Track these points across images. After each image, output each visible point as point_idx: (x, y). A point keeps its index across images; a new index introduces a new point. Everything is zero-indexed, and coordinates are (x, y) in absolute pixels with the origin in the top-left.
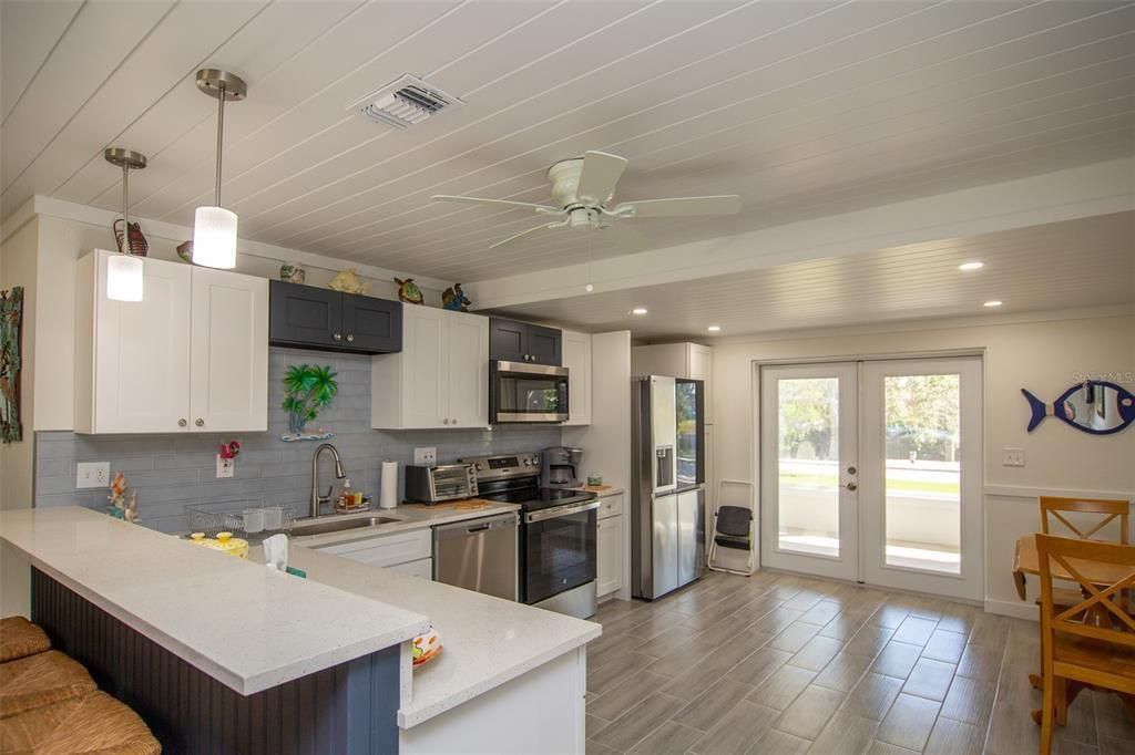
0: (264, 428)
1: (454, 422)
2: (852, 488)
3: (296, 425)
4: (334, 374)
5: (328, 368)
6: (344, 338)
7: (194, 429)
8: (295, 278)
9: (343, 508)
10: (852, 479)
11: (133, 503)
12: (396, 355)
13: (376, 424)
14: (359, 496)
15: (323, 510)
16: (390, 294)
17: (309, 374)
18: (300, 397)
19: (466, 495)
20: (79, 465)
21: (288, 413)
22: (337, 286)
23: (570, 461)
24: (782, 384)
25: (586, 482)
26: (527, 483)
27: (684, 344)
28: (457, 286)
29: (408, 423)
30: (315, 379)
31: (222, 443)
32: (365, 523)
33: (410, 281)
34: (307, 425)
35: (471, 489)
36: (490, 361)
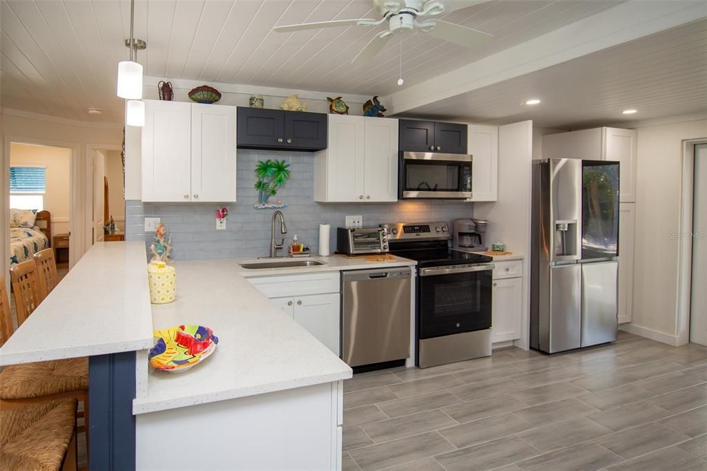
0: (234, 200)
1: (368, 198)
3: (264, 199)
4: (288, 166)
5: (283, 162)
7: (194, 200)
8: (257, 105)
9: (291, 253)
11: (170, 242)
12: (323, 152)
13: (318, 198)
14: (302, 246)
15: (278, 254)
16: (322, 108)
17: (271, 166)
18: (265, 181)
19: (379, 251)
20: (146, 219)
21: (259, 191)
22: (286, 108)
23: (476, 230)
25: (490, 248)
26: (427, 247)
28: (376, 98)
30: (274, 169)
31: (218, 208)
32: (302, 264)
33: (339, 98)
34: (271, 198)
35: (384, 246)
36: (399, 152)
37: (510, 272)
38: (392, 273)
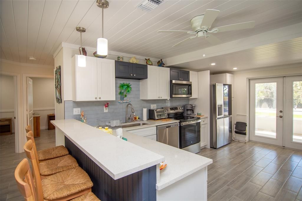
0: (115, 99)
1: (161, 97)
2: (281, 117)
3: (122, 99)
4: (131, 85)
5: (129, 84)
6: (133, 75)
7: (99, 100)
8: (121, 60)
9: (134, 120)
10: (281, 114)
11: (86, 118)
12: (146, 80)
13: (141, 98)
14: (137, 117)
15: (129, 121)
16: (144, 63)
17: (125, 85)
18: (123, 91)
19: (164, 117)
20: (74, 109)
21: (120, 95)
22: (131, 61)
23: (192, 108)
24: (257, 85)
25: (197, 114)
26: (180, 114)
27: (225, 74)
28: (161, 60)
29: (149, 98)
30: (126, 87)
31: (105, 103)
32: (139, 125)
33: (149, 59)
34: (125, 99)
35: (166, 116)
36: (170, 80)
37: (204, 122)
38: (173, 125)
